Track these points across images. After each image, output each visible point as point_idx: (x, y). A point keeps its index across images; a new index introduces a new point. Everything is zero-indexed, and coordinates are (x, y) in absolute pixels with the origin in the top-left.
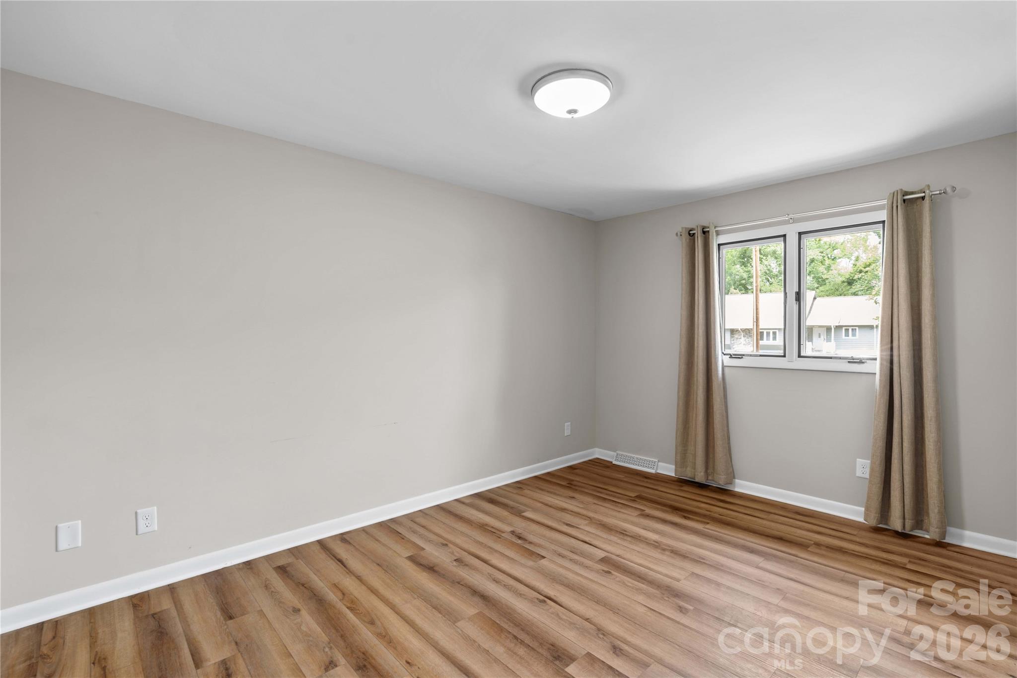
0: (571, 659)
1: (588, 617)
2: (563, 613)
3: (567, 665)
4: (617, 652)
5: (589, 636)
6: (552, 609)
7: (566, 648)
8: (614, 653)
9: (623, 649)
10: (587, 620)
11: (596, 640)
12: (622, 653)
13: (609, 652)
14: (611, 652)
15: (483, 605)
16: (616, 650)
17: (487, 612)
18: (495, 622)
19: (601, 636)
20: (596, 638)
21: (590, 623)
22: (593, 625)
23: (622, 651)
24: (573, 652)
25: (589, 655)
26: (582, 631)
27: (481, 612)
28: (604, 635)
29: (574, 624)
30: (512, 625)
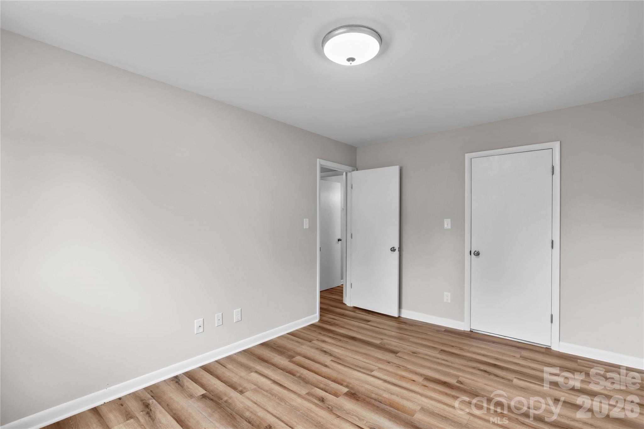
0: (346, 394)
1: (338, 418)
2: (356, 420)
3: (348, 391)
4: (322, 399)
5: (337, 406)
6: (364, 423)
7: (350, 399)
8: (324, 398)
9: (319, 401)
10: (339, 417)
11: (333, 404)
12: (319, 398)
13: (326, 399)
14: (325, 398)
15: (414, 422)
16: (322, 400)
17: (409, 417)
18: (397, 410)
19: (330, 407)
20: (334, 406)
21: (337, 415)
22: (335, 414)
23: (319, 399)
24: (346, 397)
25: (337, 396)
26: (340, 408)
27: (413, 417)
28: (328, 408)
29: (347, 413)
30: (386, 410)
